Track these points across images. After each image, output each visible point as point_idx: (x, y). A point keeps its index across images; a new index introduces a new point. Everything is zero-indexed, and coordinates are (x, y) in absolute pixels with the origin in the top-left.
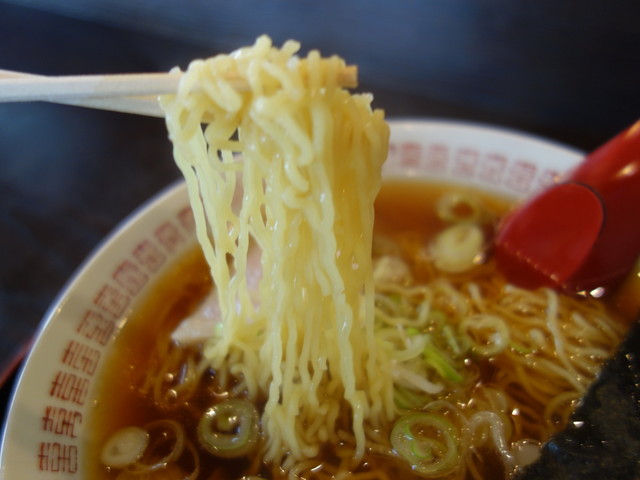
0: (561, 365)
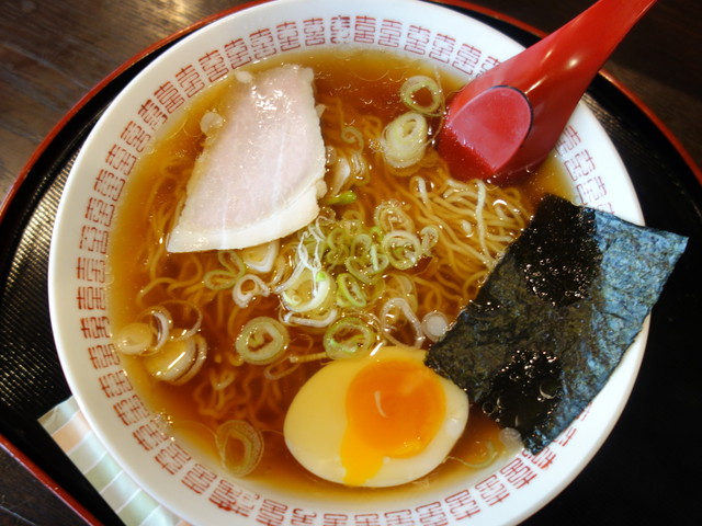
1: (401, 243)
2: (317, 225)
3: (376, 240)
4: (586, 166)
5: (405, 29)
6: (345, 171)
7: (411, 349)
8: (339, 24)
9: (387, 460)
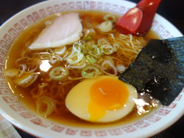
0: (134, 50)
1: (107, 48)
2: (79, 41)
3: (99, 47)
4: (161, 29)
5: (104, 4)
6: (88, 31)
7: (113, 75)
8: (86, 4)
9: (107, 111)
